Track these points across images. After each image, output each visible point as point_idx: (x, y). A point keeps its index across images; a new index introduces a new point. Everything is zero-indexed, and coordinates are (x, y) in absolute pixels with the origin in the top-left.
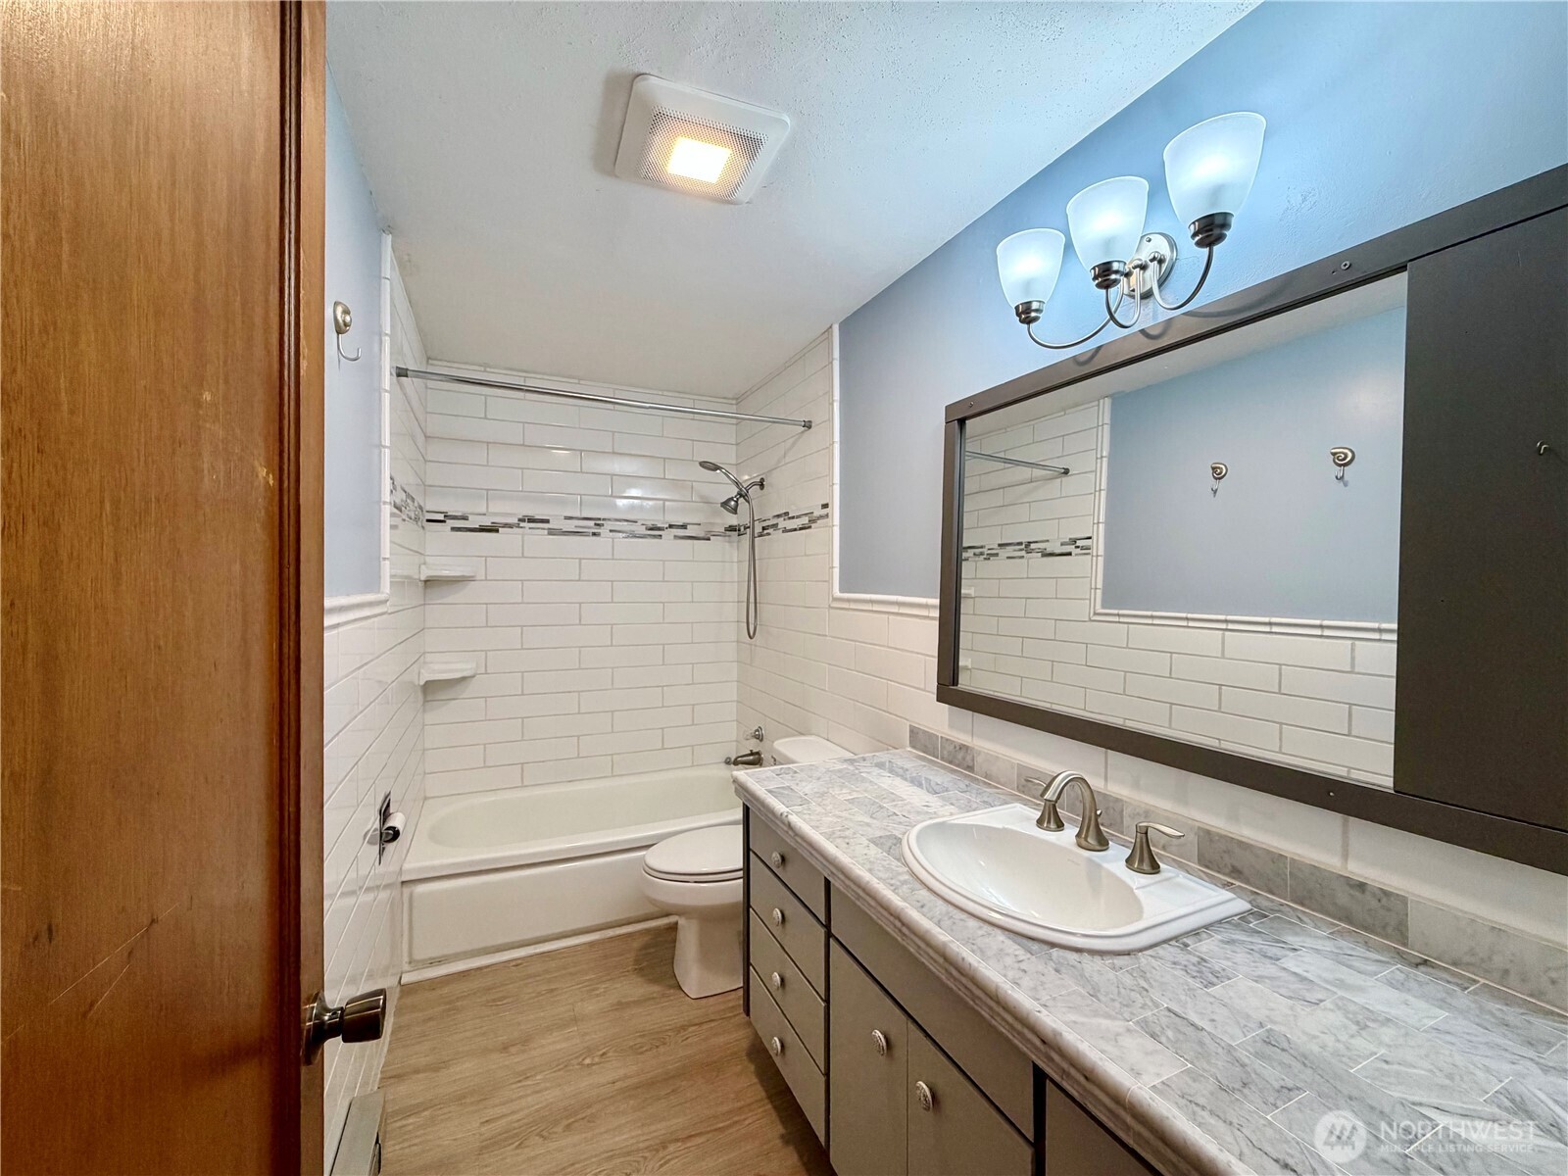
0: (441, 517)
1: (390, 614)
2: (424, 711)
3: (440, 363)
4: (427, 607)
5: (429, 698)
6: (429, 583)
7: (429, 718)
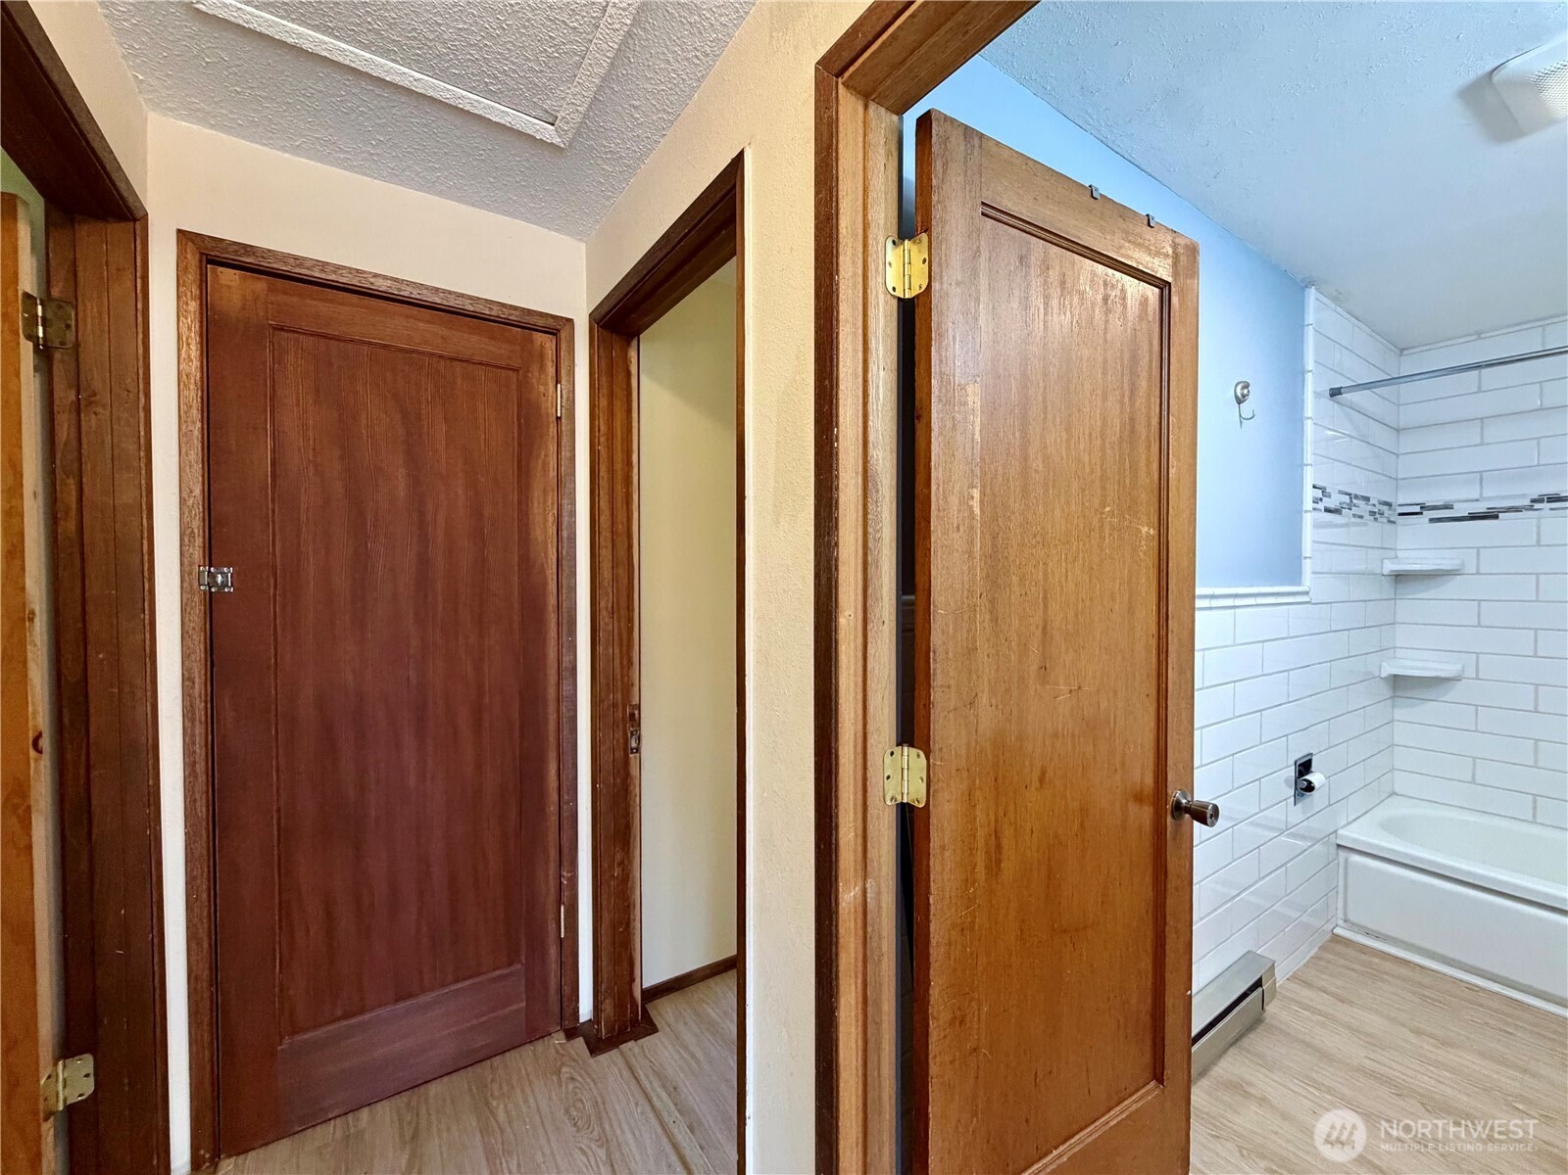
0: (1417, 509)
1: (1314, 604)
2: (1393, 707)
3: (1415, 350)
4: (1398, 601)
5: (1397, 694)
6: (1399, 578)
7: (1399, 714)
